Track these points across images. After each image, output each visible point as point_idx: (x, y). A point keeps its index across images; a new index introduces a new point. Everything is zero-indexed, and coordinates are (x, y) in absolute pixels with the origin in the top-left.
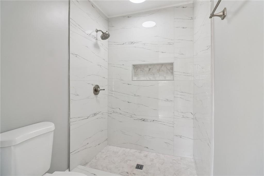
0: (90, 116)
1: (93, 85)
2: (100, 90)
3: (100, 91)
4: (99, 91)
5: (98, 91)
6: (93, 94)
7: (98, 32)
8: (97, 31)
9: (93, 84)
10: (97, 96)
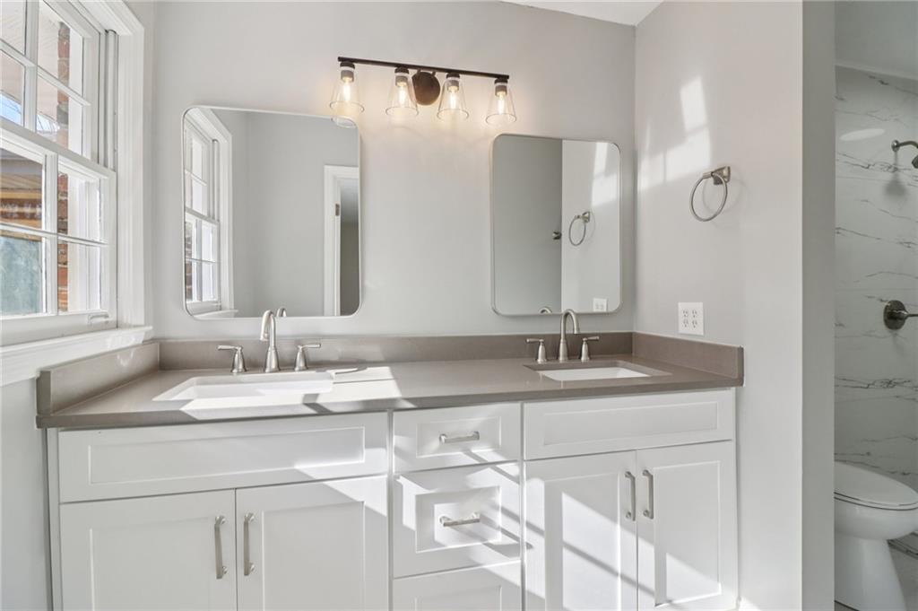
0: (873, 384)
1: (882, 301)
2: (906, 318)
3: (909, 318)
4: (903, 319)
5: (901, 319)
6: (882, 326)
7: (901, 148)
8: (897, 146)
9: (884, 299)
10: (895, 332)
